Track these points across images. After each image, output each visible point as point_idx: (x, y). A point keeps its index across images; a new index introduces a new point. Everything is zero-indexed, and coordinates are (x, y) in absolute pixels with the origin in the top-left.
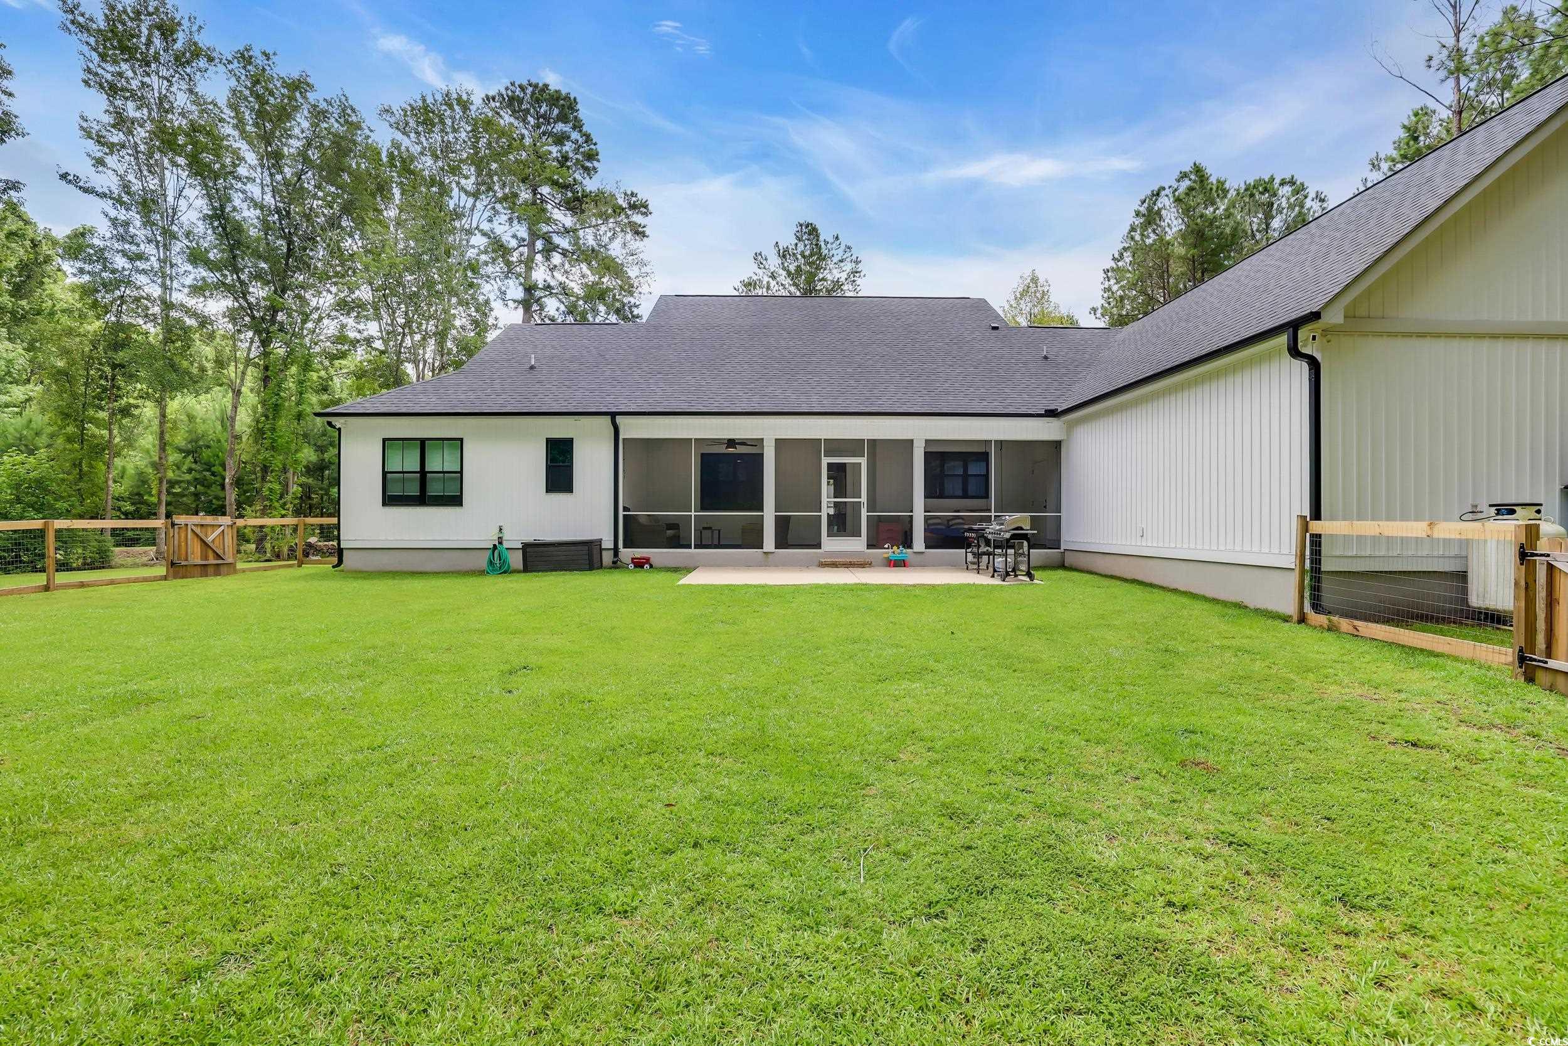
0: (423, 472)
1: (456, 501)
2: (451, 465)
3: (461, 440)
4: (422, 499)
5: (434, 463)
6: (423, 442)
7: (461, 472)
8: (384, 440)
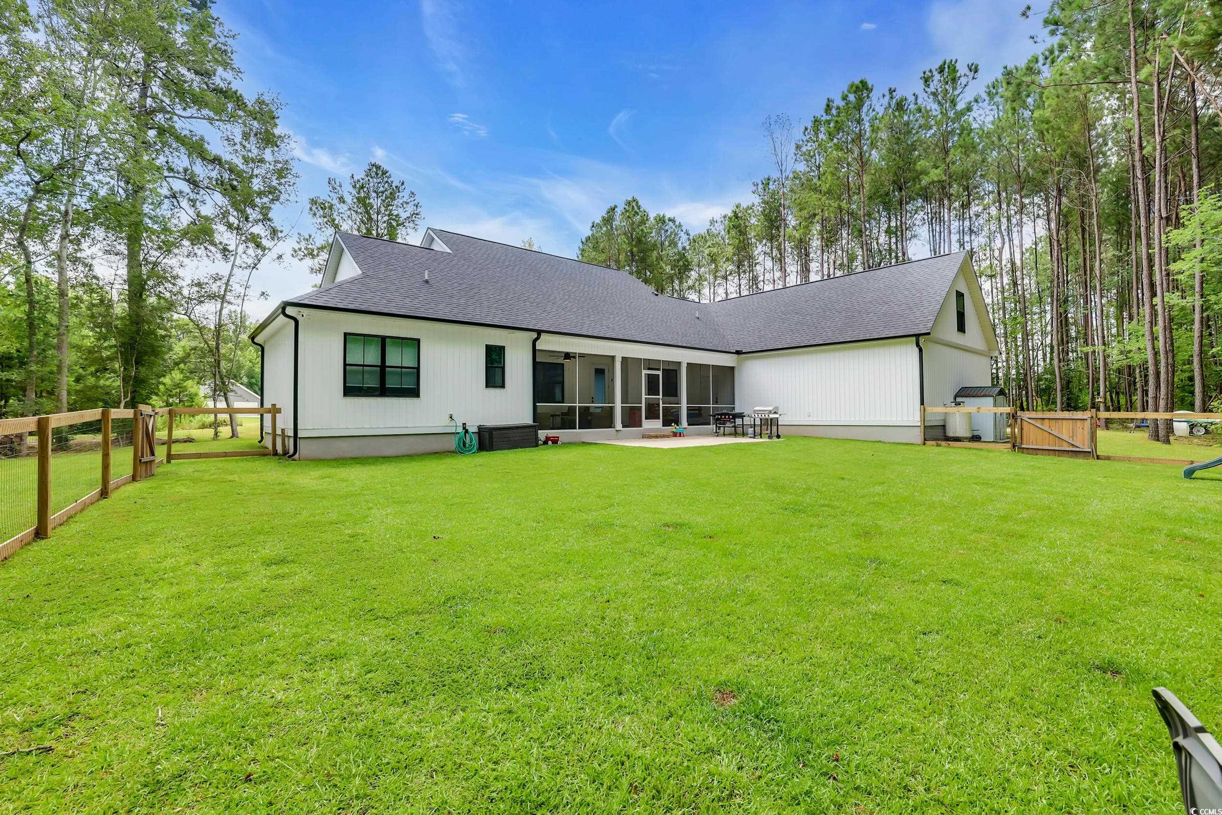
0: (383, 366)
1: (414, 393)
2: (409, 362)
3: (418, 341)
4: (383, 391)
5: (394, 358)
6: (383, 339)
7: (418, 369)
8: (346, 334)
